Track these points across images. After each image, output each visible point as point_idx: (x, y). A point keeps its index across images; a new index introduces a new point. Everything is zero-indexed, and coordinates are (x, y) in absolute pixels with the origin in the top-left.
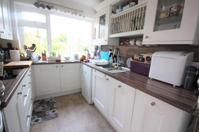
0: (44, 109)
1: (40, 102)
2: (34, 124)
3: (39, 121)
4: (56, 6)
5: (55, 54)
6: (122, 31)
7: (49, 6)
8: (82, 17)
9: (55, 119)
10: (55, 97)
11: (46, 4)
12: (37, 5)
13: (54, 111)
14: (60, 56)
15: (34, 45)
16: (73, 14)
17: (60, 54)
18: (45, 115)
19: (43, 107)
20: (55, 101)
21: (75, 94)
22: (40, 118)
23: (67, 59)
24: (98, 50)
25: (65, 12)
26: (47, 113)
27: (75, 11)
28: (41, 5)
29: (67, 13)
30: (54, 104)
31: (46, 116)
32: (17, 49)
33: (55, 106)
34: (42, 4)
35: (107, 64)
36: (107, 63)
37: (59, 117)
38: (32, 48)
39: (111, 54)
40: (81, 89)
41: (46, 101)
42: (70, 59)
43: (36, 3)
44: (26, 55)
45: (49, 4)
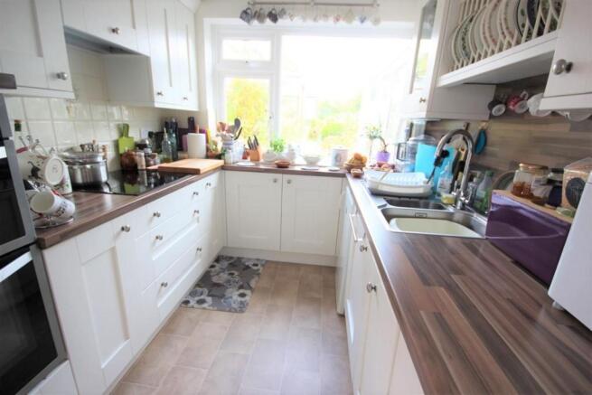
0: (229, 281)
1: (232, 261)
2: (193, 307)
3: (205, 305)
4: (291, 6)
5: (281, 147)
6: (483, 55)
7: (273, 12)
8: (368, 24)
9: (236, 314)
10: (267, 261)
11: (267, 9)
12: (246, 15)
13: (242, 295)
14: (292, 153)
15: (237, 122)
16: (338, 20)
17: (294, 146)
18: (223, 296)
19: (229, 277)
20: (260, 271)
21: (319, 268)
22: (209, 300)
23: (312, 162)
24: (412, 138)
25: (315, 20)
26: (229, 292)
27: (349, 7)
28: (256, 12)
29: (321, 23)
30: (253, 277)
31: (222, 301)
32: (201, 131)
33: (253, 283)
34: (258, 10)
35: (420, 191)
36: (421, 187)
37: (244, 314)
38: (231, 130)
39: (444, 154)
40: (336, 258)
41: (243, 264)
42: (319, 164)
43: (245, 12)
44: (220, 146)
45: (276, 6)
